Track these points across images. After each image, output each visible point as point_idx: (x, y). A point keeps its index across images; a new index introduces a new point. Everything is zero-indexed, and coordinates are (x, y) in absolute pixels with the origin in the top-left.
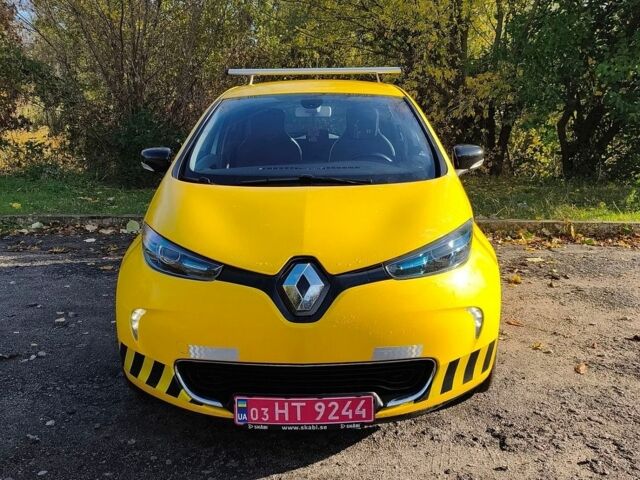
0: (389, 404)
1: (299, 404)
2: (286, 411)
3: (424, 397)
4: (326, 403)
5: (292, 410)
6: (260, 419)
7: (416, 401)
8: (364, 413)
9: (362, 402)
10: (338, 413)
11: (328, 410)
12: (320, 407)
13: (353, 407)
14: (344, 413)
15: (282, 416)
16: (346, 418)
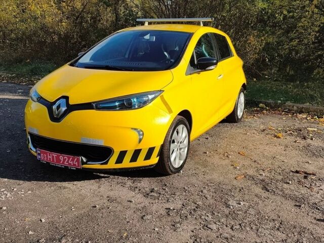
0: (88, 163)
1: (55, 155)
2: (51, 157)
3: (106, 163)
4: (64, 157)
5: (53, 157)
6: (44, 159)
7: (102, 164)
8: (77, 163)
9: (76, 159)
10: (68, 162)
11: (64, 160)
12: (61, 158)
13: (73, 160)
14: (70, 162)
15: (50, 158)
16: (70, 164)
